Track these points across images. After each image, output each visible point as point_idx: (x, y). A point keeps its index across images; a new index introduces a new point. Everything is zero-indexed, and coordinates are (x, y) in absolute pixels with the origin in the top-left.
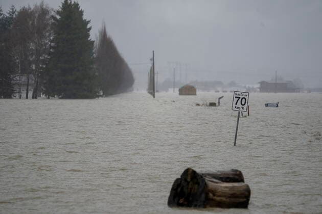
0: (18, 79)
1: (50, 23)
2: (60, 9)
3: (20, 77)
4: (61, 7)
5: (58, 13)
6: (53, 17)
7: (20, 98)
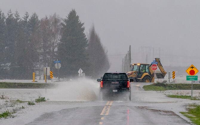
0: (39, 66)
1: (60, 28)
2: (67, 19)
3: (40, 65)
4: (68, 17)
5: (65, 21)
6: (62, 24)
7: (40, 79)
